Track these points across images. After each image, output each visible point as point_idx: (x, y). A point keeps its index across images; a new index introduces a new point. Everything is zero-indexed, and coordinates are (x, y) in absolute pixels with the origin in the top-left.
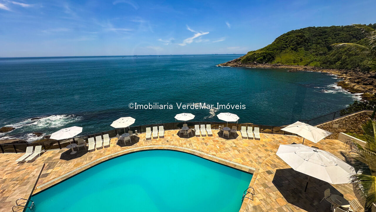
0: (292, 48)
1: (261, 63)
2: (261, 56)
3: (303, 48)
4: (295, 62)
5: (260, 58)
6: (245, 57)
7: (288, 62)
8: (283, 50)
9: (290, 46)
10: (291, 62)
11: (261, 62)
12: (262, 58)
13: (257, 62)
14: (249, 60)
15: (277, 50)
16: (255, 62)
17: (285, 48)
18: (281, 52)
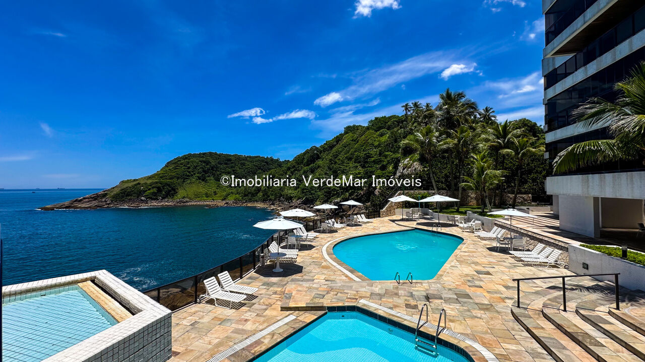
0: (198, 177)
1: (154, 199)
2: (153, 188)
3: (212, 178)
4: (207, 195)
5: (152, 191)
6: (117, 191)
7: (197, 196)
8: (186, 179)
9: (194, 174)
10: (202, 197)
11: (154, 197)
12: (155, 190)
13: (147, 198)
14: (128, 195)
15: (178, 178)
16: (143, 198)
17: (188, 176)
18: (184, 181)
